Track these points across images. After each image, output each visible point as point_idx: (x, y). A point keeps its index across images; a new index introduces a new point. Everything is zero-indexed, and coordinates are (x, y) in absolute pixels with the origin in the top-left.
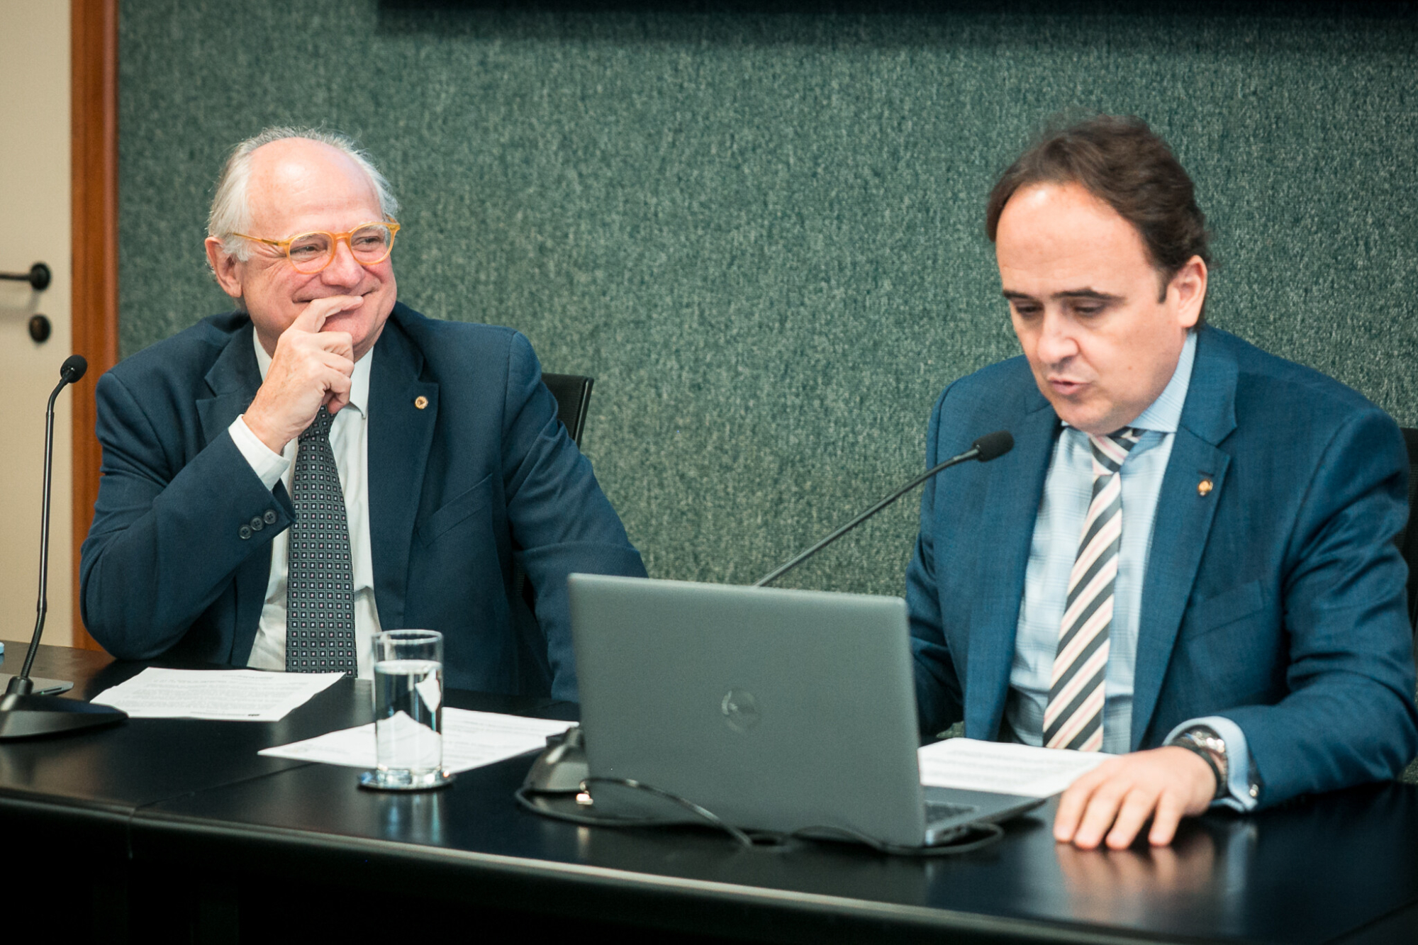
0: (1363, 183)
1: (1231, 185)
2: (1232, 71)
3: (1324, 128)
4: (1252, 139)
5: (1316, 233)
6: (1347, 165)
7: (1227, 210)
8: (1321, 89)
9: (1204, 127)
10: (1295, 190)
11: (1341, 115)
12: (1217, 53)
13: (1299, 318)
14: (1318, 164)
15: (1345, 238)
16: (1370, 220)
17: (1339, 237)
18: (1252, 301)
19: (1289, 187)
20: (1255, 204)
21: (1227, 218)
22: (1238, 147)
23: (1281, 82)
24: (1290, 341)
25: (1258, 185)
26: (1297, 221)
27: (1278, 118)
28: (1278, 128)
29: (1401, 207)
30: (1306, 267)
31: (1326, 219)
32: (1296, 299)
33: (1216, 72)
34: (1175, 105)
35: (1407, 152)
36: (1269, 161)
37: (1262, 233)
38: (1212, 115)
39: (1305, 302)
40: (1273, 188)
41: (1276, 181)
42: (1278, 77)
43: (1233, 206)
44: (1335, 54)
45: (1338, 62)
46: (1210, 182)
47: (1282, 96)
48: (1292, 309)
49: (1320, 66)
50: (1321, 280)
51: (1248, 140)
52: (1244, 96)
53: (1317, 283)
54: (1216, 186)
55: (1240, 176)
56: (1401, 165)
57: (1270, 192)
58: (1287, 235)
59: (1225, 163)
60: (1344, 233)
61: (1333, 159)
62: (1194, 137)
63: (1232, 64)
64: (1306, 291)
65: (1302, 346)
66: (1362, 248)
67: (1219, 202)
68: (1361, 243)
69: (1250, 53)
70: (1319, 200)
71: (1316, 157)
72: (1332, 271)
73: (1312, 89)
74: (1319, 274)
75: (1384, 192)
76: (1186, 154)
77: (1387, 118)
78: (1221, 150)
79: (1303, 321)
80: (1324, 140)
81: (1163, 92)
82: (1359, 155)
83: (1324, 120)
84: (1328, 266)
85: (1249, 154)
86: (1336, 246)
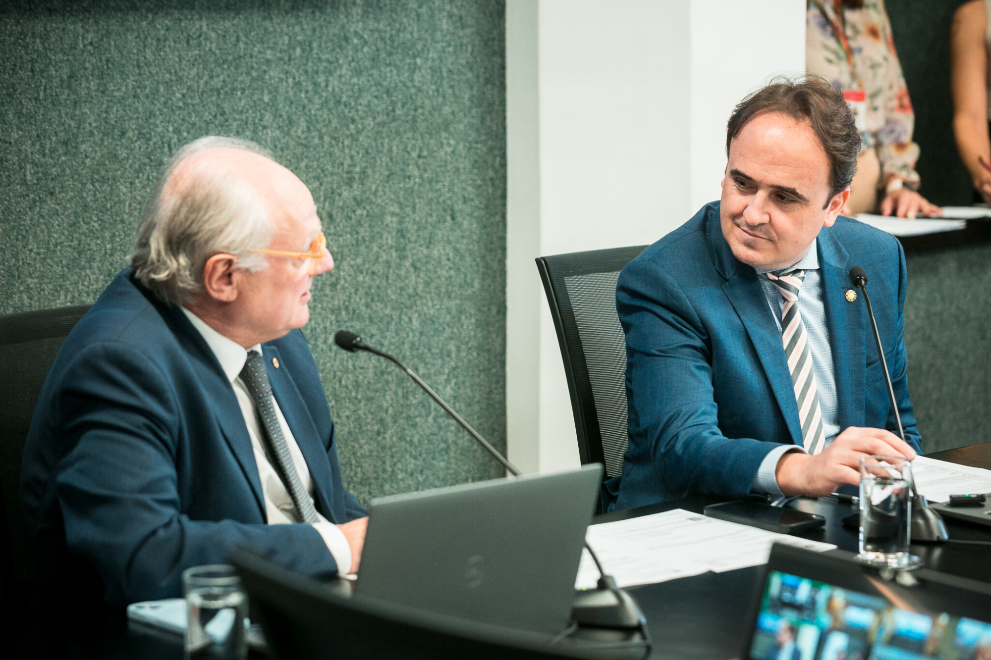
0: (165, 103)
1: (77, 112)
2: (75, 29)
3: (138, 66)
4: (90, 78)
5: (136, 141)
6: (155, 91)
7: (75, 131)
8: (136, 38)
9: (56, 71)
10: (121, 112)
11: (149, 55)
12: (63, 15)
13: (127, 204)
14: (136, 92)
15: (155, 143)
16: (171, 129)
17: (151, 143)
18: (95, 195)
19: (117, 111)
20: (94, 125)
21: (75, 136)
22: (80, 84)
23: (108, 34)
24: (122, 221)
25: (96, 110)
26: (123, 134)
27: (108, 61)
28: (108, 68)
29: (190, 118)
30: (131, 167)
31: (144, 131)
32: (125, 190)
33: (63, 30)
34: (35, 56)
35: (193, 79)
36: (103, 92)
37: (101, 145)
38: (62, 61)
39: (131, 192)
40: (106, 112)
41: (108, 107)
42: (107, 31)
43: (78, 128)
44: (144, 11)
45: (146, 17)
46: (63, 112)
47: (109, 44)
48: (123, 197)
49: (134, 22)
50: (141, 175)
51: (87, 79)
52: (85, 46)
53: (138, 177)
54: (67, 114)
55: (83, 105)
56: (189, 88)
57: (104, 115)
58: (117, 145)
59: (73, 97)
60: (154, 140)
61: (145, 87)
62: (50, 79)
63: (74, 23)
64: (131, 183)
65: (130, 223)
66: (166, 149)
67: (70, 126)
68: (166, 145)
69: (87, 14)
70: (138, 118)
71: (134, 88)
72: (148, 167)
73: (130, 38)
74: (140, 170)
75: (180, 108)
76: (44, 92)
77: (180, 57)
78: (69, 87)
79: (130, 205)
80: (139, 74)
81: (26, 47)
82: (163, 82)
83: (138, 60)
84: (145, 164)
85: (88, 88)
86: (150, 150)
